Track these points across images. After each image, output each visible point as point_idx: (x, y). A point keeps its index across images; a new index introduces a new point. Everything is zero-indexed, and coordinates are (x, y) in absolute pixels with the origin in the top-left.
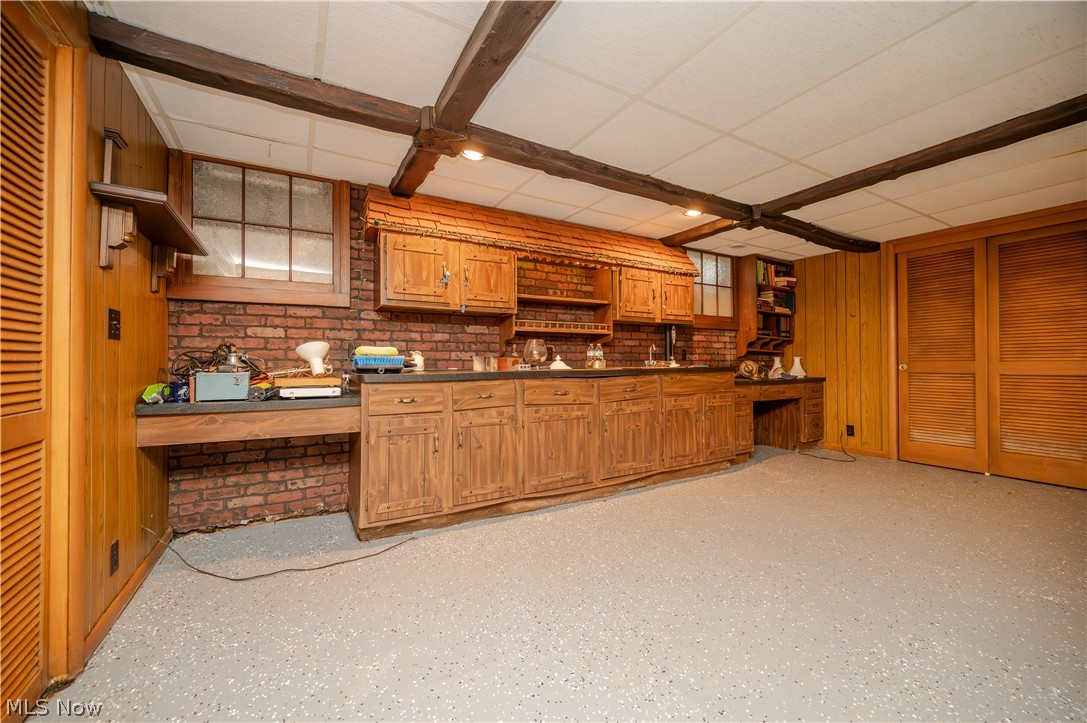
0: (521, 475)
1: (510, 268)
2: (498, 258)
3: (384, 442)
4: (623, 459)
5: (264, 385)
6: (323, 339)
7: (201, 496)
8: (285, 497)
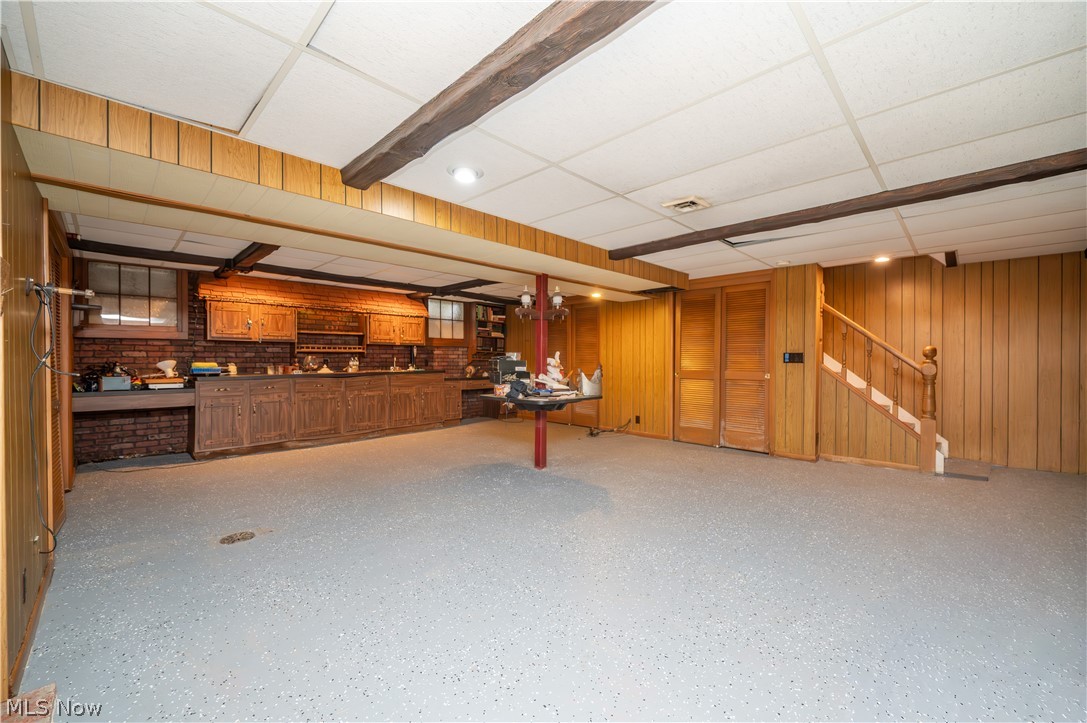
0: (293, 428)
1: (292, 318)
2: (284, 312)
3: (208, 410)
4: (361, 420)
5: (138, 382)
6: (171, 358)
7: (95, 442)
8: (147, 444)
